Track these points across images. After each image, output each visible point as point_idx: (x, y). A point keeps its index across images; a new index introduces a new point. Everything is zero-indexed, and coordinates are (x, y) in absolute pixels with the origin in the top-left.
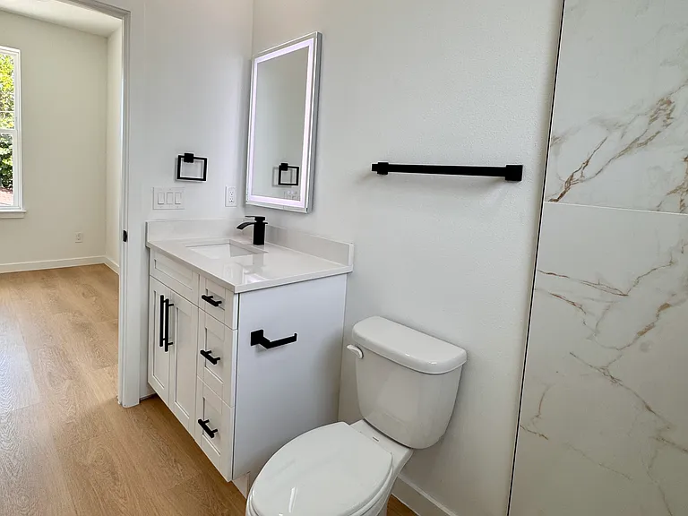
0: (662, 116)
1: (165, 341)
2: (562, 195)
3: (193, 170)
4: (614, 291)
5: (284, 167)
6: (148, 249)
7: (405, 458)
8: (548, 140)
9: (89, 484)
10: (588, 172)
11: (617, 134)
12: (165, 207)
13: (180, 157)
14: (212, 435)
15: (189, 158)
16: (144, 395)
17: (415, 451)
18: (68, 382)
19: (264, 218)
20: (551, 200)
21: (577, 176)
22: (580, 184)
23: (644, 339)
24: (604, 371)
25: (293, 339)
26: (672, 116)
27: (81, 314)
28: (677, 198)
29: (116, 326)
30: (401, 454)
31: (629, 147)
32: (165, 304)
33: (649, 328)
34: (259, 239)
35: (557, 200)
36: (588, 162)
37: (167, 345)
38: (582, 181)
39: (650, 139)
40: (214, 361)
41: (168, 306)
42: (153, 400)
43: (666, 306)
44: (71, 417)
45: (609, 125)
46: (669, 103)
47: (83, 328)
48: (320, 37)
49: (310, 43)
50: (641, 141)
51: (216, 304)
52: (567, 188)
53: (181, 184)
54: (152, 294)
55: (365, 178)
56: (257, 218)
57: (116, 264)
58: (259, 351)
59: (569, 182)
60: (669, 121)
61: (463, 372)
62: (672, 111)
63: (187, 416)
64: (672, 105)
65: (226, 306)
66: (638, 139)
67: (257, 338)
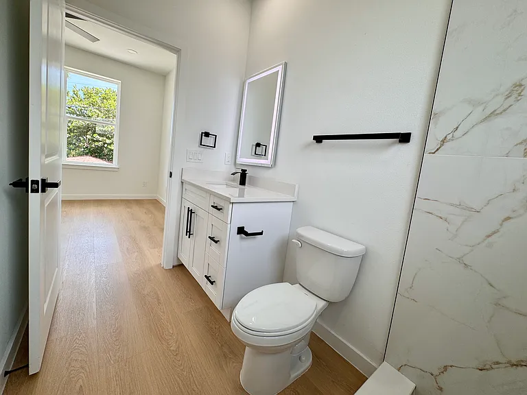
0: (515, 95)
1: (189, 233)
2: (438, 150)
3: (209, 141)
4: (470, 209)
5: (258, 145)
6: (182, 183)
7: (324, 307)
8: (430, 115)
9: (145, 304)
10: (457, 134)
11: (481, 108)
12: (192, 161)
13: (202, 133)
14: (212, 284)
15: (207, 134)
16: (176, 264)
17: (330, 303)
18: (136, 253)
19: (246, 170)
20: (430, 153)
21: (449, 137)
22: (451, 142)
23: (490, 239)
24: (460, 260)
25: (261, 234)
26: (522, 94)
27: (144, 222)
28: (522, 147)
29: (162, 230)
30: (322, 304)
31: (489, 116)
32: (190, 212)
33: (494, 233)
34: (243, 182)
35: (434, 153)
36: (457, 128)
37: (190, 234)
38: (453, 140)
39: (505, 110)
40: (216, 242)
41: (191, 213)
42: (180, 266)
43: (509, 218)
44: (137, 270)
45: (474, 103)
46: (521, 85)
47: (145, 229)
48: (286, 64)
49: (280, 69)
50: (497, 112)
51: (219, 210)
52: (442, 145)
53: (202, 149)
54: (183, 207)
55: (308, 145)
56: (242, 170)
57: (164, 201)
58: (242, 238)
59: (443, 141)
60: (519, 98)
61: (363, 258)
62: (522, 91)
63: (198, 274)
64: (523, 87)
65: (225, 211)
66: (495, 111)
67: (241, 231)
